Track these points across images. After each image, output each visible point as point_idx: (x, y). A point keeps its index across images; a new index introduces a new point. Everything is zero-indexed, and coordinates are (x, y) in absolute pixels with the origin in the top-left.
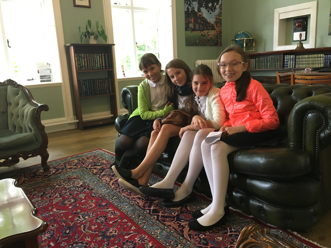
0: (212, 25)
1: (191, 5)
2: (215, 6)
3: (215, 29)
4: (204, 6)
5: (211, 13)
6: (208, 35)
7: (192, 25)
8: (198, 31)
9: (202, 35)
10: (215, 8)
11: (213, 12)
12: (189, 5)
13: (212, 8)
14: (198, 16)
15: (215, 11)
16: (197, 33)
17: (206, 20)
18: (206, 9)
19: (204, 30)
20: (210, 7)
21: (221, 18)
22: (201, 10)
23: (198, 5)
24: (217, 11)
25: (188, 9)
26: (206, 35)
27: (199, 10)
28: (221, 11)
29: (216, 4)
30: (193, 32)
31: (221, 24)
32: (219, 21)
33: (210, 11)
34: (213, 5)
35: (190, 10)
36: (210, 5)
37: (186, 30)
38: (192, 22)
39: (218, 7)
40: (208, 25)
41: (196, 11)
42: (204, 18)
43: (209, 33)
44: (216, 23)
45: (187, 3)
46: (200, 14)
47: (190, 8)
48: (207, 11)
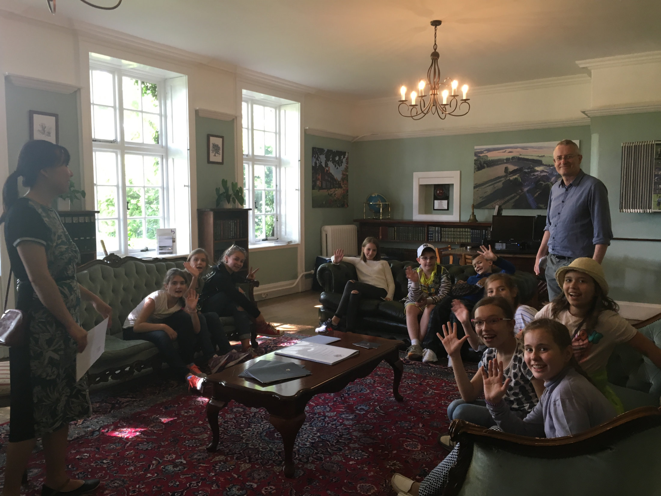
0: (339, 182)
1: (319, 159)
2: (342, 159)
3: (341, 187)
4: (331, 159)
5: (337, 168)
6: (335, 194)
7: (319, 183)
8: (325, 190)
9: (329, 194)
10: (342, 162)
11: (340, 166)
12: (317, 159)
13: (339, 162)
14: (325, 171)
15: (341, 165)
16: (325, 192)
17: (333, 176)
18: (333, 163)
19: (331, 188)
20: (337, 160)
21: (347, 173)
22: (328, 164)
23: (325, 159)
24: (344, 165)
25: (316, 163)
26: (333, 195)
27: (327, 165)
28: (348, 166)
29: (342, 157)
30: (320, 191)
31: (348, 181)
32: (345, 178)
33: (337, 165)
34: (340, 158)
35: (318, 165)
36: (337, 158)
37: (313, 188)
38: (319, 179)
39: (344, 160)
40: (335, 182)
41: (324, 166)
42: (331, 173)
43: (336, 192)
44: (343, 179)
45: (315, 157)
46: (327, 169)
47: (317, 162)
48: (334, 166)
